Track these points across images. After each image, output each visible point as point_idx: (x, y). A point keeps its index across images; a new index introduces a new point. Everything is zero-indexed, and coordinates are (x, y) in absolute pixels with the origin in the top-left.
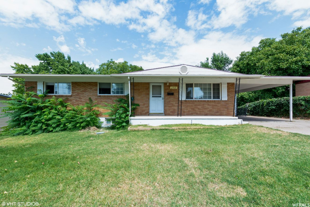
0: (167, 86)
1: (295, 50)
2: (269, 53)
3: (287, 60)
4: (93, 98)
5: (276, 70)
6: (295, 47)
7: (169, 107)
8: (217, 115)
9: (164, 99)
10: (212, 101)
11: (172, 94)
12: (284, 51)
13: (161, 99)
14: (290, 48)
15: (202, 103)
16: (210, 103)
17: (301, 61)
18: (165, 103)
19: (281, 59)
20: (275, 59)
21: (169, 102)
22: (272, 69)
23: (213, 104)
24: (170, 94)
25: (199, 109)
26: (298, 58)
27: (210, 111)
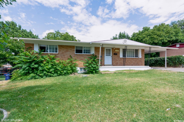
0: (114, 50)
1: (161, 34)
2: (148, 34)
3: (158, 39)
4: (72, 56)
5: (152, 43)
6: (161, 33)
7: (115, 61)
8: (137, 66)
9: (112, 57)
10: (135, 58)
11: (117, 54)
12: (156, 34)
13: (110, 57)
14: (158, 33)
15: (131, 59)
16: (134, 60)
17: (163, 40)
18: (112, 59)
19: (155, 38)
20: (152, 38)
21: (115, 58)
22: (150, 43)
23: (135, 59)
24: (115, 54)
25: (129, 62)
26: (162, 38)
27: (134, 63)
